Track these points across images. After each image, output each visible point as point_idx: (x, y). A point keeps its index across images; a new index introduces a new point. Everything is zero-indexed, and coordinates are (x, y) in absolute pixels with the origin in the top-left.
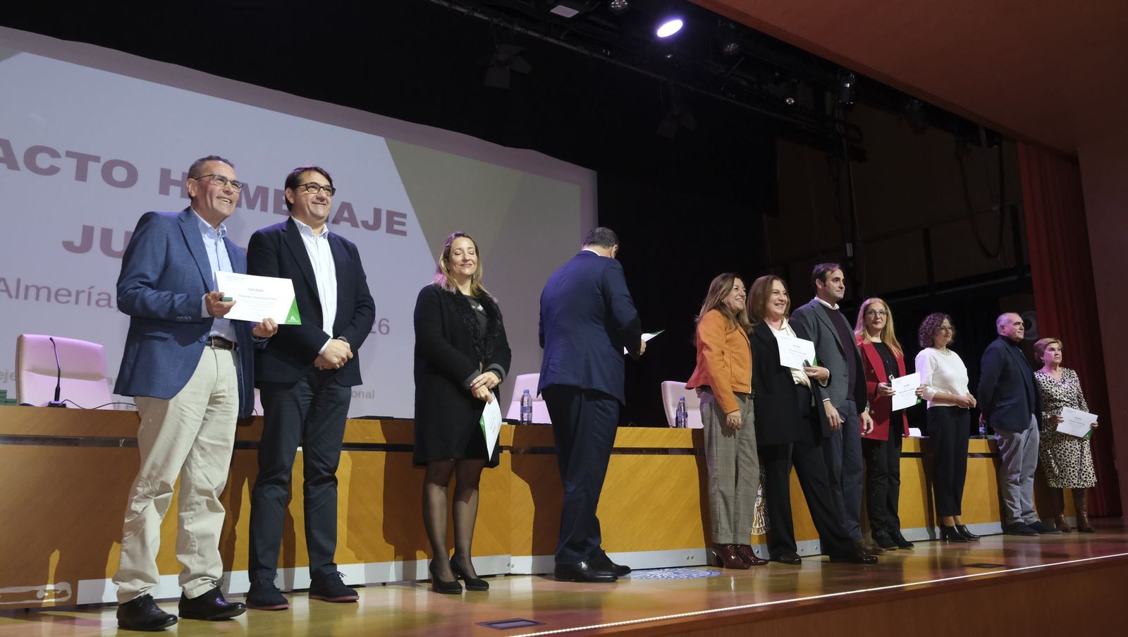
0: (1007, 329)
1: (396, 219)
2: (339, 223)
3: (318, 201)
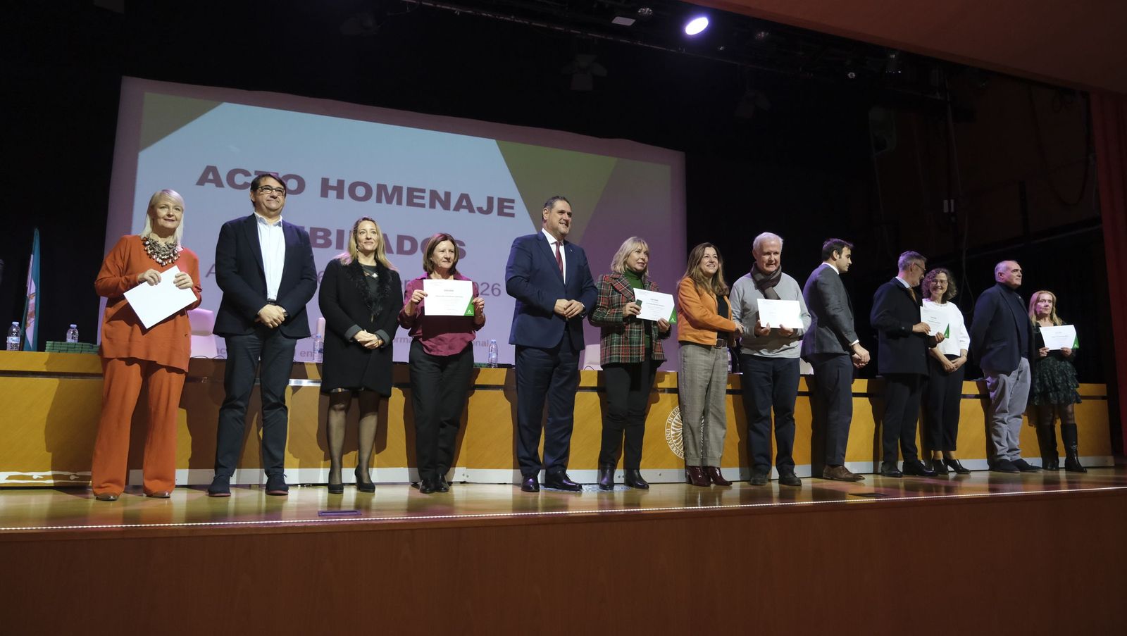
0: (1004, 276)
1: (506, 204)
2: (458, 210)
3: (272, 199)
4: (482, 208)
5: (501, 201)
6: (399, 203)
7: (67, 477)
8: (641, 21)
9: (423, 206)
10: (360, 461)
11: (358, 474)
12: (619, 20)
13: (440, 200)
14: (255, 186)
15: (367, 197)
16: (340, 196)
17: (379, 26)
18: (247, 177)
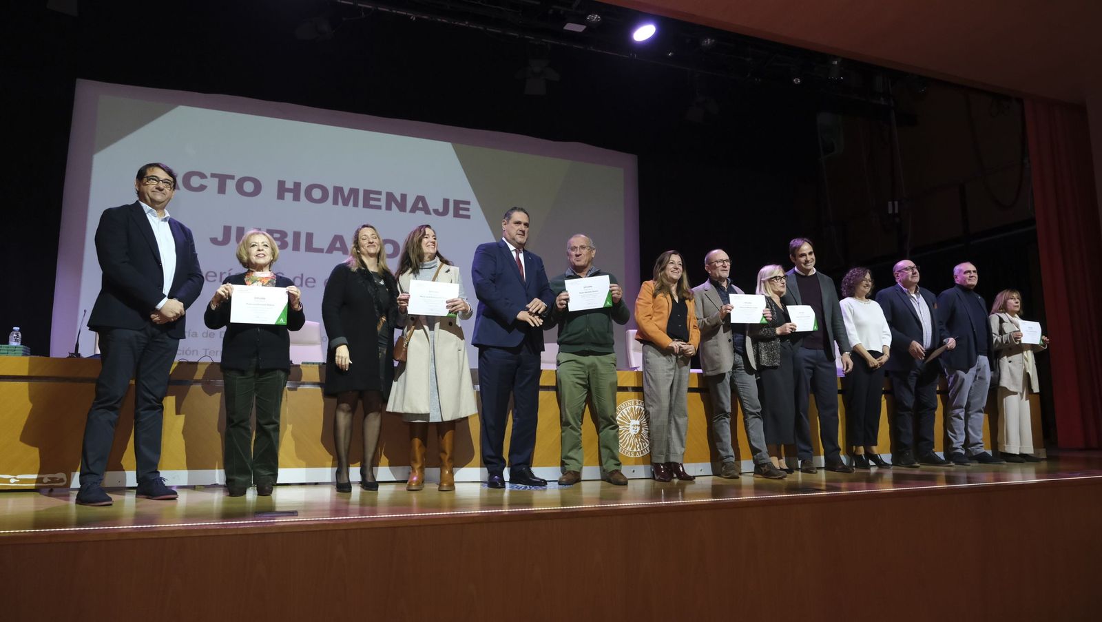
0: (961, 278)
1: (461, 206)
2: (414, 212)
3: (158, 191)
4: (438, 210)
5: (457, 203)
6: (356, 205)
7: (8, 481)
8: (590, 27)
9: (379, 207)
12: (570, 27)
13: (396, 202)
15: (324, 198)
16: (297, 198)
17: (334, 31)
18: (204, 180)
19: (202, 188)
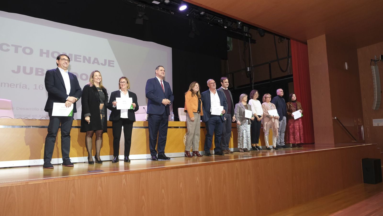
0: (279, 93)
1: (111, 62)
3: (65, 63)
4: (102, 63)
5: (109, 61)
8: (163, 3)
9: (80, 61)
10: (96, 153)
11: (96, 158)
12: (154, 2)
13: (87, 60)
14: (58, 58)
16: (48, 56)
18: (8, 47)
19: (8, 50)
